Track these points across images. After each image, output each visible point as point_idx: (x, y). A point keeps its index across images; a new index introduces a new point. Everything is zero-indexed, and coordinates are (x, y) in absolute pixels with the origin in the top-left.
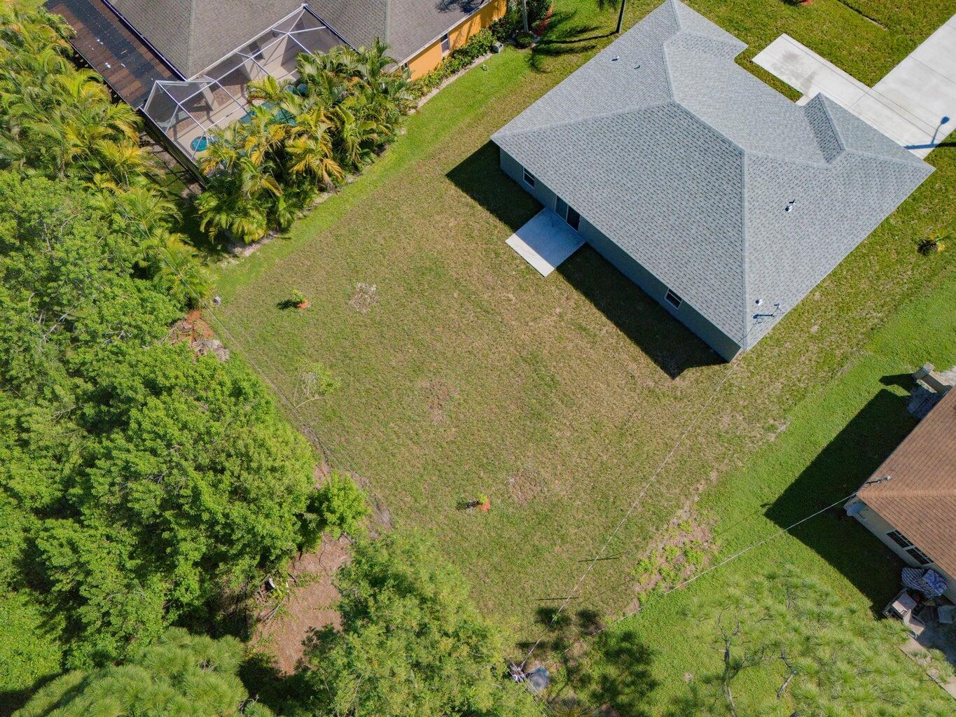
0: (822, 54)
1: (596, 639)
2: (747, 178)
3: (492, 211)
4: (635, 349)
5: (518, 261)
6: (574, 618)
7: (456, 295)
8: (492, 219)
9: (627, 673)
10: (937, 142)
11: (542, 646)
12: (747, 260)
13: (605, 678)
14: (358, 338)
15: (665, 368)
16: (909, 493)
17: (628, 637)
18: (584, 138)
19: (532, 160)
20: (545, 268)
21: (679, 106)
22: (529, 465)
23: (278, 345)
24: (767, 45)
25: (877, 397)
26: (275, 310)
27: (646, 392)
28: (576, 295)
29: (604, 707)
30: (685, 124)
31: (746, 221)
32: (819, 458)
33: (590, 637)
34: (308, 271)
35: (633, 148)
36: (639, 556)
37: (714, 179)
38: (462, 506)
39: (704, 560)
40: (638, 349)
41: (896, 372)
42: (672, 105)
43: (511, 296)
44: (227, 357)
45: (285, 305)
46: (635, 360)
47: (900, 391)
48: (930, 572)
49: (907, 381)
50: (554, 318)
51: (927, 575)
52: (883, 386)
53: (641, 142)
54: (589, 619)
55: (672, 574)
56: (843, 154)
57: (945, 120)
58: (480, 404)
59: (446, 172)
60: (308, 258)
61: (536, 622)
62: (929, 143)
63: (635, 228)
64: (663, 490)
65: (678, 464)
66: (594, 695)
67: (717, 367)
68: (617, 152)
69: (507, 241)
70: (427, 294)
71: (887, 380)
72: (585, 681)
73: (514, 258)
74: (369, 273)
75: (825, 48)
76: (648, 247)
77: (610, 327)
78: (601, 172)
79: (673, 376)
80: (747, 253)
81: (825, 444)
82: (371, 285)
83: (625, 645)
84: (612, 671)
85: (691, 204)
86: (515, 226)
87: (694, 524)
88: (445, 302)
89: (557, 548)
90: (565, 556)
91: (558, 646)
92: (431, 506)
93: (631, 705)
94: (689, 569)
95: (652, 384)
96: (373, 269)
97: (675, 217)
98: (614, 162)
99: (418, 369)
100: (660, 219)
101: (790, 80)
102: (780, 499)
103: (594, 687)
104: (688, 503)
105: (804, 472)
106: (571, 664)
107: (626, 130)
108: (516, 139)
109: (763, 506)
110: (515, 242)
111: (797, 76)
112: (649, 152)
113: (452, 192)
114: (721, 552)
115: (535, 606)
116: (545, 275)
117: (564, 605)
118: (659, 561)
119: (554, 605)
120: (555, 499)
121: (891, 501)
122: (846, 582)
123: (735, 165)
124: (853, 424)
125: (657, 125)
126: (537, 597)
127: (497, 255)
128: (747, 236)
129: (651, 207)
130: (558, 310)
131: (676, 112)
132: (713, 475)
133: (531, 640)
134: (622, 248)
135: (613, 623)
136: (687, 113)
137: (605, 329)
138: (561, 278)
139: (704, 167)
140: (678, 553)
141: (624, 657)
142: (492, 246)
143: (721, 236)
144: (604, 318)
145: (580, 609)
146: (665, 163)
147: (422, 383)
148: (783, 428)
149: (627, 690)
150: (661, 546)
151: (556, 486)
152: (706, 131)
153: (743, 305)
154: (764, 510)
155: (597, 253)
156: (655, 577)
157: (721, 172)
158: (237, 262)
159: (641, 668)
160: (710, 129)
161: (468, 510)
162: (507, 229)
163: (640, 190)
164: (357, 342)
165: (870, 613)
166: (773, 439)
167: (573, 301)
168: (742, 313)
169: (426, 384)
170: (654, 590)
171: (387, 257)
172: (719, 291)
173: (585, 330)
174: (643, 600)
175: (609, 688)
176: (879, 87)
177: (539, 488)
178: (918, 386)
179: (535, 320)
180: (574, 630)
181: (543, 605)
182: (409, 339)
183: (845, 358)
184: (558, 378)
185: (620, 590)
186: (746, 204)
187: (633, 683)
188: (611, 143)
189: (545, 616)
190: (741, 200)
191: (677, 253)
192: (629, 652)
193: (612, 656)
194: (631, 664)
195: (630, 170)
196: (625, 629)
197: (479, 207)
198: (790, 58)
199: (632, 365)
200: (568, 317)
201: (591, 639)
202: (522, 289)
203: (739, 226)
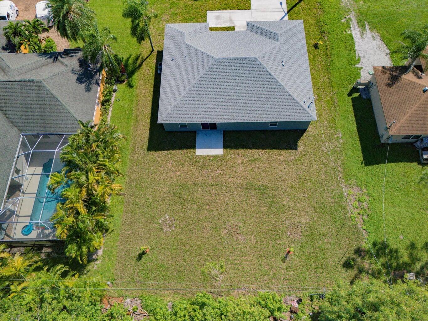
0: (226, 9)
1: (368, 256)
2: (265, 65)
3: (180, 148)
4: (276, 152)
5: (208, 158)
6: (354, 256)
7: (200, 190)
8: (184, 151)
9: (387, 256)
10: (286, 12)
11: (356, 277)
12: (289, 91)
13: (383, 265)
14: (182, 240)
15: (291, 149)
16: (402, 121)
17: (375, 244)
18: (195, 95)
19: (183, 118)
20: (220, 151)
21: (219, 59)
22: (288, 222)
23: (155, 275)
24: (206, 19)
25: (353, 101)
26: (138, 263)
27: (294, 162)
28: (239, 151)
29: (392, 274)
30: (227, 63)
31: (278, 79)
32: (359, 134)
33: (365, 257)
34: (134, 235)
35: (217, 85)
36: (349, 216)
37: (254, 74)
38: (284, 260)
39: (365, 197)
40: (277, 150)
41: (349, 90)
42: (217, 60)
43: (219, 172)
44: (139, 301)
45: (140, 257)
46: (280, 155)
47: (356, 95)
48: (424, 139)
49: (354, 90)
50: (241, 165)
51: (424, 141)
52: (350, 98)
53: (217, 81)
54: (358, 251)
55: (363, 211)
56: (279, 35)
57: (281, 4)
58: (250, 219)
59: (146, 150)
60: (128, 231)
61: (346, 271)
62: (284, 14)
63: (243, 111)
64: (333, 188)
65: (327, 176)
67: (305, 134)
68: (212, 91)
69: (197, 154)
70: (189, 199)
71: (350, 94)
72: (379, 272)
73: (205, 158)
74: (159, 213)
75: (224, 7)
76: (253, 114)
77: (261, 151)
78: (213, 102)
79: (296, 149)
80: (288, 89)
81: (356, 129)
82: (165, 217)
83: (377, 247)
84: (382, 260)
85: (254, 88)
86: (194, 147)
87: (351, 189)
88: (199, 195)
89: (326, 241)
90: (330, 240)
91: (361, 271)
92: (275, 271)
93: (398, 264)
94: (365, 205)
95: (293, 158)
96: (159, 210)
97: (253, 97)
98: (214, 95)
99: (217, 229)
100: (249, 101)
101: (225, 25)
102: (364, 157)
103: (384, 271)
104: (343, 184)
105: (360, 142)
106: (370, 272)
107: (208, 81)
108: (169, 115)
109: (362, 164)
110: (199, 152)
111: (226, 22)
112: (223, 82)
113: (157, 154)
114: (367, 190)
115: (340, 266)
116: (223, 154)
117: (347, 255)
118: (356, 211)
119: (345, 259)
120: (308, 225)
121: (400, 128)
122: (405, 164)
123: (257, 64)
124: (356, 116)
125: (218, 71)
126: (337, 262)
127: (199, 162)
128: (282, 84)
129: (242, 100)
130: (239, 162)
131: (220, 62)
132: (339, 168)
133: (351, 279)
134: (245, 122)
135: (366, 245)
136: (225, 59)
137: (260, 153)
138: (228, 150)
139: (247, 73)
140: (357, 203)
141: (380, 252)
142: (193, 161)
143: (274, 91)
144: (257, 151)
145: (353, 252)
146: (233, 82)
147: (224, 232)
148: (340, 135)
149: (392, 261)
150: (350, 206)
151: (303, 220)
152: (237, 60)
153: (302, 107)
154: (363, 165)
155: (230, 131)
156: (360, 217)
157: (254, 70)
158: (100, 261)
159: (387, 251)
160: (237, 58)
161: (287, 259)
162: (192, 150)
163: (233, 97)
164: (183, 242)
165: (419, 166)
166: (342, 141)
167: (240, 154)
168: (304, 109)
169: (225, 231)
170: (364, 221)
171: (159, 200)
172: (290, 109)
173: (255, 160)
174: (365, 228)
175: (387, 266)
176: (252, 7)
177: (300, 227)
178: (359, 89)
179: (236, 172)
180: (359, 260)
181: (342, 263)
182: (202, 222)
183: (332, 98)
184: (264, 184)
185: (356, 232)
186: (272, 74)
187: (391, 257)
188: (207, 89)
189: (347, 265)
190: (269, 74)
191: (265, 108)
192: (380, 249)
193: (378, 255)
194: (385, 252)
195: (223, 93)
196: (371, 243)
197: (173, 151)
198: (218, 17)
199: (281, 157)
200: (245, 160)
201: (366, 257)
202: (220, 166)
203: (277, 83)
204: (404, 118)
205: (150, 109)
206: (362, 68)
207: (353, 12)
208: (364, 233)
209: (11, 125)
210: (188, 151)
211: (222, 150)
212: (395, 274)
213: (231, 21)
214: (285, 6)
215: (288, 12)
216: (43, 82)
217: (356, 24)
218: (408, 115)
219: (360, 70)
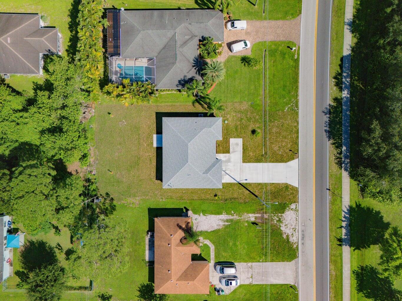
0: (243, 149)
2: (185, 166)
6: (110, 197)
7: (137, 137)
8: (155, 128)
10: (239, 182)
11: (103, 197)
13: (107, 208)
14: (116, 130)
15: (156, 177)
17: (115, 206)
18: (173, 134)
21: (188, 146)
22: (124, 173)
24: (237, 138)
25: (181, 208)
26: (107, 113)
27: (150, 178)
28: (155, 154)
30: (186, 149)
31: (179, 172)
32: (164, 208)
34: (118, 110)
36: (127, 198)
38: (109, 170)
39: (134, 206)
42: (188, 144)
43: (145, 145)
45: (109, 113)
46: (154, 172)
47: (184, 210)
49: (187, 210)
50: (148, 155)
52: (183, 208)
53: (179, 144)
54: (112, 199)
55: (128, 204)
57: (246, 180)
58: (124, 158)
59: (156, 112)
61: (105, 194)
63: (167, 156)
64: (139, 193)
65: (144, 192)
66: (104, 208)
69: (154, 135)
70: (133, 132)
71: (185, 208)
72: (104, 206)
73: (152, 139)
74: (127, 120)
75: (245, 148)
76: (166, 160)
77: (155, 164)
78: (171, 142)
79: (156, 180)
80: (175, 176)
81: (167, 207)
82: (125, 122)
84: (109, 208)
85: (176, 161)
87: (138, 201)
88: (134, 136)
89: (116, 187)
90: (117, 189)
91: (105, 199)
92: (104, 166)
94: (131, 205)
95: (152, 178)
98: (173, 143)
99: (120, 144)
100: (171, 158)
101: (232, 148)
102: (152, 208)
103: (105, 207)
104: (140, 198)
105: (159, 208)
106: (105, 202)
107: (179, 140)
108: (165, 122)
111: (233, 149)
113: (154, 116)
114: (137, 207)
115: (107, 191)
116: (154, 146)
117: (111, 195)
118: (128, 201)
119: (110, 194)
120: (122, 181)
121: (157, 223)
122: (148, 225)
123: (186, 163)
124: (174, 209)
125: (183, 145)
127: (150, 136)
128: (177, 174)
130: (150, 154)
132: (147, 197)
135: (115, 203)
138: (156, 149)
139: (182, 158)
140: (132, 202)
142: (150, 133)
143: (175, 170)
144: (156, 162)
145: (112, 197)
146: (179, 151)
147: (119, 147)
148: (164, 200)
150: (131, 199)
151: (124, 179)
154: (149, 208)
156: (126, 202)
157: (183, 161)
159: (113, 211)
160: (188, 154)
162: (156, 133)
165: (147, 231)
166: (161, 200)
168: (167, 183)
170: (124, 204)
171: (132, 119)
173: (151, 161)
175: (107, 209)
176: (244, 164)
177: (122, 177)
179: (145, 152)
180: (109, 199)
182: (123, 138)
183: (184, 199)
184: (140, 164)
185: (120, 200)
187: (110, 211)
189: (107, 194)
190: (182, 168)
191: (168, 166)
192: (113, 207)
193: (110, 206)
194: (112, 209)
196: (115, 204)
197: (155, 124)
198: (237, 144)
199: (152, 173)
200: (151, 156)
201: (110, 202)
202: (148, 145)
203: (178, 171)
204: (161, 225)
205: (178, 112)
206: (200, 216)
207: (238, 218)
208: (120, 203)
209: (159, 52)
210: (155, 131)
211: (156, 146)
212: (104, 211)
213: (234, 152)
214: (245, 182)
215: (240, 184)
216: (176, 65)
217: (229, 218)
218: (162, 226)
219: (199, 215)
